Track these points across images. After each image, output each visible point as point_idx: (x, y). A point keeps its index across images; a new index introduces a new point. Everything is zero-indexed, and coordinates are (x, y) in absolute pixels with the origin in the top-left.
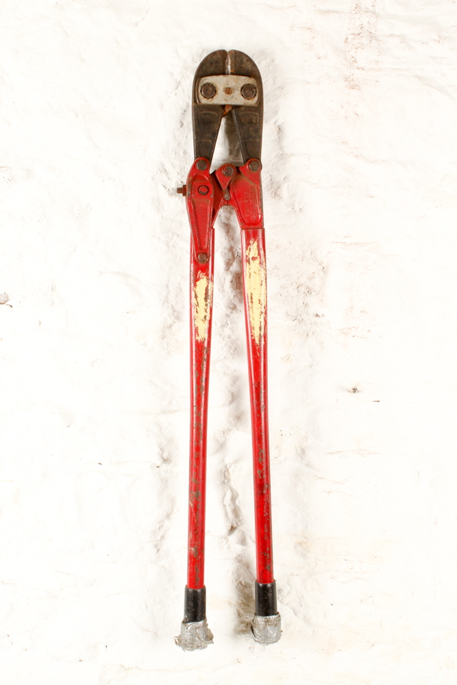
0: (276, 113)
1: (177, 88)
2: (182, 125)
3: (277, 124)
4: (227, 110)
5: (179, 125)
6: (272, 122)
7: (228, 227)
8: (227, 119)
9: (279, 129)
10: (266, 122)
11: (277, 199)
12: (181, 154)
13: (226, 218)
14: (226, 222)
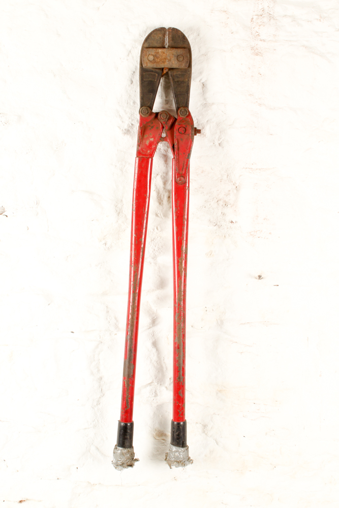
0: (201, 73)
1: (128, 55)
2: (132, 82)
3: (202, 81)
4: (165, 72)
5: (129, 83)
6: (198, 80)
7: (165, 157)
8: (165, 77)
9: (203, 85)
10: (194, 80)
11: (202, 136)
12: (132, 103)
13: (165, 150)
14: (165, 154)
